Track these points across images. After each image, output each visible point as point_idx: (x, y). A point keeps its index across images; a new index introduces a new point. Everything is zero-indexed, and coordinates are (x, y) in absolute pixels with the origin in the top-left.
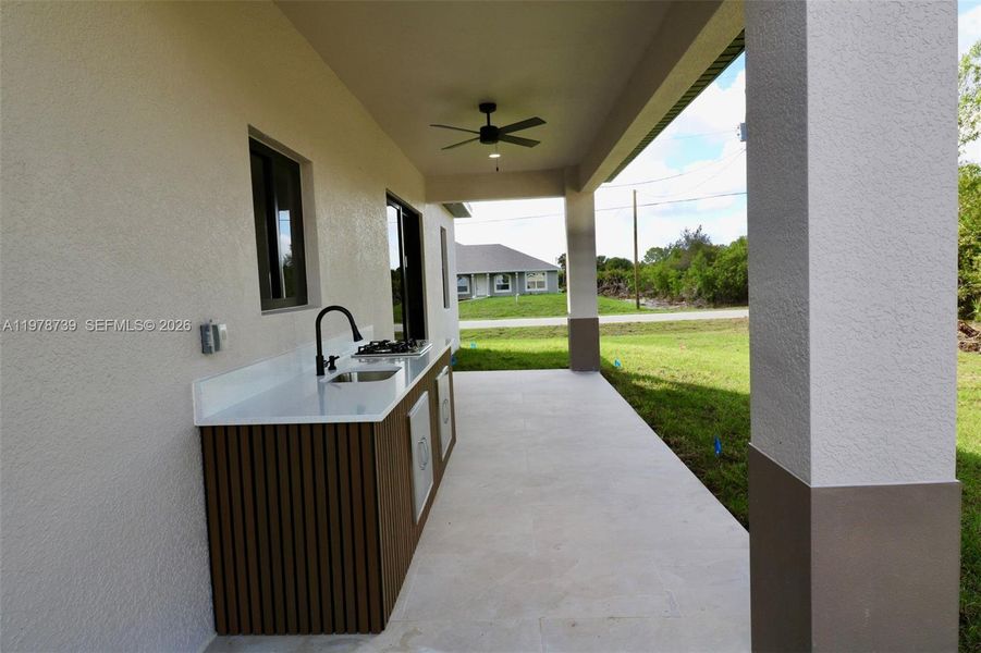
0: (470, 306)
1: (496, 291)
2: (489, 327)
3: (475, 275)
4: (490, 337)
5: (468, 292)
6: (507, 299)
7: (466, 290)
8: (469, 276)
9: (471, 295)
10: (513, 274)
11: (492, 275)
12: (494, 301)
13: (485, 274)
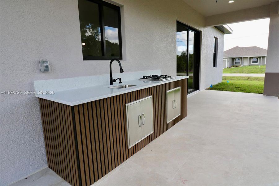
0: (239, 68)
1: (252, 63)
2: (245, 76)
3: (244, 58)
4: (243, 80)
5: (240, 64)
6: (256, 67)
7: (239, 63)
8: (241, 58)
9: (241, 65)
10: (260, 57)
11: (251, 58)
12: (250, 67)
13: (248, 58)
